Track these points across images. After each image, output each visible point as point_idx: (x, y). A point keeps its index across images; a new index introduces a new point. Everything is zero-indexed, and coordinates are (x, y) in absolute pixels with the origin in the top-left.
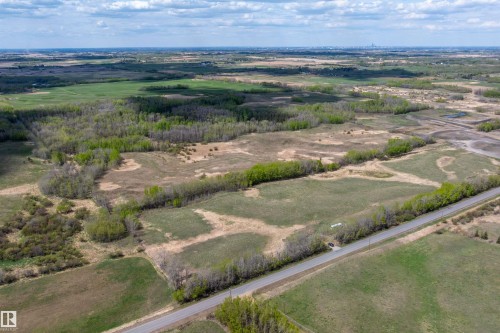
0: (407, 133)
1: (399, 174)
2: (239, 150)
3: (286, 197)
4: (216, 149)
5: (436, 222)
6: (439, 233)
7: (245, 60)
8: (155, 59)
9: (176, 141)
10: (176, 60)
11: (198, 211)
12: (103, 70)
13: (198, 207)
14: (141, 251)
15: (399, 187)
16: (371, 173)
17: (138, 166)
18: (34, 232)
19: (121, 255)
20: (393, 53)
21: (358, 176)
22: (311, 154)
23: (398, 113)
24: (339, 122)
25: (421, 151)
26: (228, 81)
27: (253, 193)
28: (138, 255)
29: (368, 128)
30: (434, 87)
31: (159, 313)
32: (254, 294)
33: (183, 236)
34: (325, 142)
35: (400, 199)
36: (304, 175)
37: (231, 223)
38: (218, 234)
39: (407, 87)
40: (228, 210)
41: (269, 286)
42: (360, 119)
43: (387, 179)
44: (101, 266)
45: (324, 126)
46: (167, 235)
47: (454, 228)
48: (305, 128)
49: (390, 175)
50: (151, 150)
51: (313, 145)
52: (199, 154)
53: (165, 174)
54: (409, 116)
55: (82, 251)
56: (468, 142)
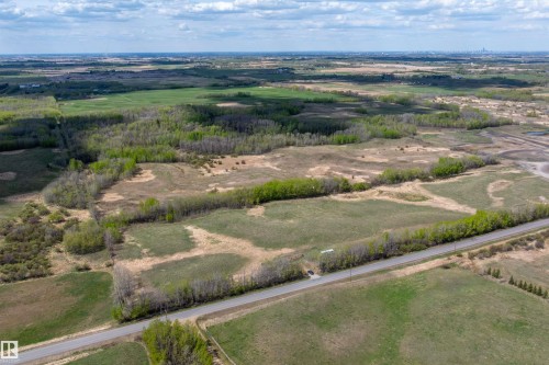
0: (471, 151)
1: (436, 198)
2: (268, 165)
3: (290, 218)
4: (243, 163)
5: (448, 255)
6: (446, 267)
7: (328, 66)
8: (232, 65)
9: (206, 152)
10: (254, 65)
11: (189, 228)
12: (173, 76)
13: (191, 223)
14: (109, 265)
15: (425, 213)
16: (402, 196)
17: (153, 177)
18: (16, 239)
19: (87, 269)
20: (505, 60)
21: (386, 198)
22: (345, 172)
23: (472, 128)
24: (395, 137)
25: (476, 173)
26: (297, 89)
27: (258, 211)
28: (105, 270)
29: (429, 144)
30: (534, 99)
31: (92, 331)
32: (199, 320)
33: (160, 253)
34: (369, 158)
36: (325, 194)
37: (218, 242)
38: (196, 253)
39: (500, 99)
40: (222, 228)
41: (219, 312)
42: (422, 133)
43: (418, 203)
44: (64, 278)
45: (376, 140)
46: (145, 251)
47: (467, 262)
48: (353, 142)
49: (424, 199)
50: (175, 161)
51: (352, 161)
52: (223, 167)
53: (176, 186)
54: (484, 133)
55: (53, 262)
56: (540, 165)
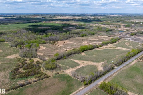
0: (112, 36)
1: (118, 47)
2: (71, 43)
3: (93, 55)
4: (64, 42)
5: (136, 59)
6: (138, 62)
7: (55, 17)
9: (52, 40)
11: (72, 60)
12: (13, 20)
14: (63, 72)
15: (120, 51)
16: (110, 47)
17: (45, 48)
19: (58, 74)
20: (94, 15)
21: (107, 48)
22: (91, 43)
23: (107, 31)
24: (94, 34)
25: (120, 41)
27: (83, 54)
28: (63, 73)
29: (102, 35)
30: (111, 24)
33: (72, 67)
34: (93, 39)
35: (123, 54)
36: (94, 49)
37: (83, 63)
38: (82, 66)
39: (104, 24)
40: (80, 59)
42: (98, 33)
43: (116, 49)
45: (90, 35)
46: (68, 67)
47: (141, 61)
48: (85, 36)
49: (116, 48)
50: (46, 43)
51: (91, 40)
52: (60, 44)
53: (54, 50)
54: (110, 32)
55: (47, 73)
56: (129, 38)
